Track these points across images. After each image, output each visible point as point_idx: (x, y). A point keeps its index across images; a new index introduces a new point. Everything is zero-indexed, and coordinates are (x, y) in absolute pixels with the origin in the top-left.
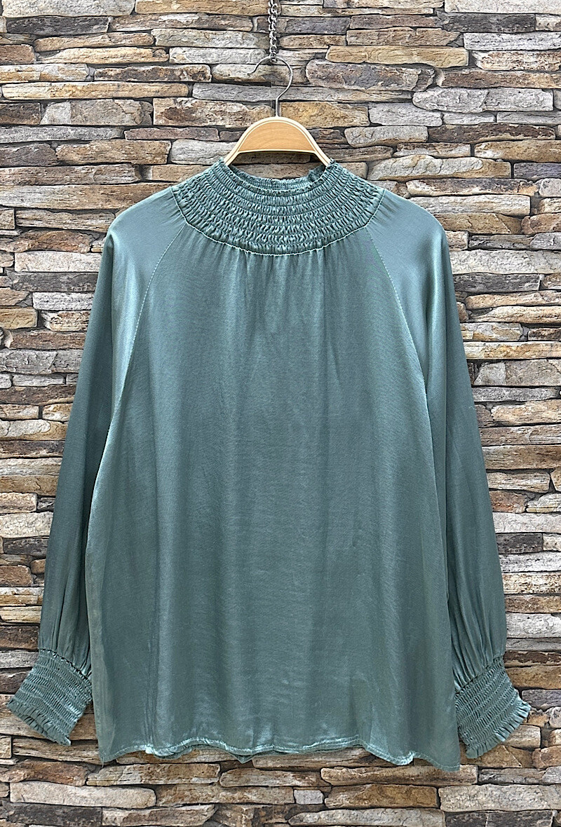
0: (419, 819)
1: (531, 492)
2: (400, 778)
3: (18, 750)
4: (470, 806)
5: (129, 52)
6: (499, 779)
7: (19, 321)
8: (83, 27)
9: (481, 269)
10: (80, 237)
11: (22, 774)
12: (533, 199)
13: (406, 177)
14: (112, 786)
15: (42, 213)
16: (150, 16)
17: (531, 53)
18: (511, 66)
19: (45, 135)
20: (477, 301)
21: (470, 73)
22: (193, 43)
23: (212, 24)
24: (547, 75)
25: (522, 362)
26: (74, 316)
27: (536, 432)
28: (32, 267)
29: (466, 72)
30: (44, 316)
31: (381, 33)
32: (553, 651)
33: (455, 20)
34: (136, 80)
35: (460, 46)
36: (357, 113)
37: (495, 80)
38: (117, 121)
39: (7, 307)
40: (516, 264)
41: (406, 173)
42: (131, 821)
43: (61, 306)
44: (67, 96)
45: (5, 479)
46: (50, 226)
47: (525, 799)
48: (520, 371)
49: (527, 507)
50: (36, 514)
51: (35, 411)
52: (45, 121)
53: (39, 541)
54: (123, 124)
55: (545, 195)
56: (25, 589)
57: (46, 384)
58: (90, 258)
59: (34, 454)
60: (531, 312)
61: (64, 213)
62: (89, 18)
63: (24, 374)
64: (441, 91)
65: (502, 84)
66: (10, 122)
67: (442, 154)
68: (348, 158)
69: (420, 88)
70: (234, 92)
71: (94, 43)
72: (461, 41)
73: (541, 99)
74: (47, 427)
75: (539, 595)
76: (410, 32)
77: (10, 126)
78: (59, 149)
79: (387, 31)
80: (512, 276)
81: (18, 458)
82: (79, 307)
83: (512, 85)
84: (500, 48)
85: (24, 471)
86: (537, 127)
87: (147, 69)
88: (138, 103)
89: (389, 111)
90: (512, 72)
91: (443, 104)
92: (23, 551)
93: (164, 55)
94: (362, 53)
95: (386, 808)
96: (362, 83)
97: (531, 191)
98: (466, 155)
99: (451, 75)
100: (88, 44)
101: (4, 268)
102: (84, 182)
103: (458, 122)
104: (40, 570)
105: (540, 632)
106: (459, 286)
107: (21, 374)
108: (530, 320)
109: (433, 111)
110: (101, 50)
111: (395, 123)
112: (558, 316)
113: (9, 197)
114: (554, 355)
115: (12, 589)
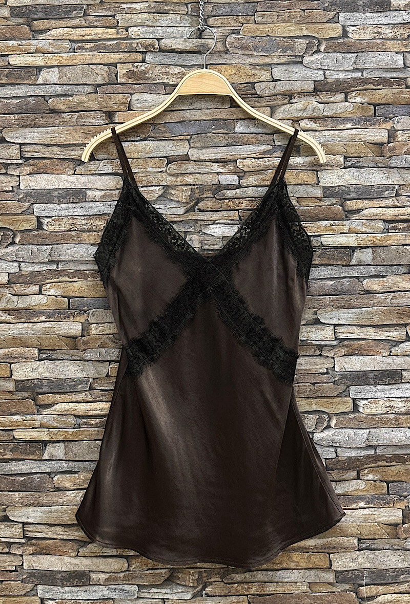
0: (316, 577)
1: (393, 341)
2: (303, 548)
3: (28, 533)
4: (353, 566)
5: (99, 32)
6: (373, 546)
7: (24, 225)
8: (65, 13)
9: (353, 182)
10: (66, 163)
11: (31, 549)
12: (390, 132)
13: (299, 117)
14: (96, 557)
15: (39, 147)
16: (114, 5)
17: (387, 26)
18: (373, 35)
19: (40, 91)
20: (352, 205)
21: (344, 42)
22: (144, 23)
23: (158, 9)
24: (399, 42)
25: (385, 248)
26: (64, 220)
27: (394, 298)
28: (33, 185)
29: (341, 41)
30: (42, 221)
31: (280, 14)
33: (332, 3)
34: (105, 51)
35: (336, 23)
36: (263, 72)
37: (362, 47)
38: (91, 81)
39: (15, 214)
40: (378, 177)
41: (299, 115)
42: (110, 581)
43: (54, 213)
44: (55, 63)
45: (14, 338)
46: (45, 156)
47: (392, 560)
48: (383, 254)
49: (391, 352)
50: (38, 362)
51: (36, 288)
52: (40, 81)
53: (41, 382)
54: (96, 83)
55: (398, 129)
56: (31, 416)
57: (44, 269)
58: (74, 178)
59: (35, 320)
60: (390, 212)
61: (55, 147)
62: (70, 6)
63: (28, 262)
64: (323, 55)
65: (367, 49)
66: (15, 82)
67: (324, 100)
68: (258, 104)
69: (308, 53)
70: (175, 58)
71: (74, 24)
72: (337, 18)
73: (395, 60)
74: (45, 300)
75: (400, 414)
76: (301, 13)
77: (14, 84)
78: (50, 101)
79: (284, 13)
80: (376, 187)
81: (24, 323)
82: (67, 214)
83: (374, 50)
84: (365, 23)
85: (29, 332)
86: (392, 80)
87: (113, 43)
88: (106, 67)
89: (286, 70)
90: (374, 41)
91: (325, 64)
92: (29, 389)
93: (125, 33)
94: (267, 28)
95: (293, 569)
96: (267, 50)
97: (388, 126)
98: (341, 100)
99: (331, 43)
100: (69, 25)
101: (12, 187)
102: (69, 125)
103: (336, 77)
104: (42, 403)
105: (401, 440)
106: (338, 194)
107: (26, 262)
108: (389, 218)
109: (318, 69)
110: (79, 29)
111: (290, 79)
112: (409, 214)
113: (15, 136)
114: (408, 243)
115: (22, 417)
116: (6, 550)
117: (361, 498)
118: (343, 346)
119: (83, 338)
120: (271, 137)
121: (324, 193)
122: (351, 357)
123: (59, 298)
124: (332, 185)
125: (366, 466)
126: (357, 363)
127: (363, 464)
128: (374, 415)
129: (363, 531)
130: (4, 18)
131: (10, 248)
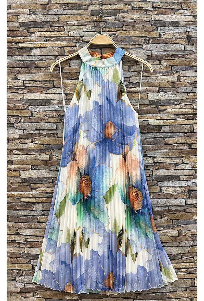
1: (177, 164)
3: (27, 239)
5: (57, 33)
6: (166, 245)
7: (25, 114)
8: (43, 25)
9: (162, 98)
10: (43, 89)
11: (28, 246)
12: (178, 77)
13: (140, 71)
15: (32, 82)
16: (63, 22)
17: (178, 33)
18: (172, 37)
19: (32, 58)
20: (161, 108)
21: (160, 39)
22: (76, 30)
23: (82, 24)
24: (182, 40)
25: (175, 126)
26: (42, 113)
27: (178, 146)
28: (29, 98)
29: (158, 39)
30: (33, 113)
31: (133, 27)
32: (182, 209)
33: (155, 23)
34: (59, 41)
35: (156, 31)
37: (167, 41)
38: (54, 54)
39: (21, 110)
40: (172, 96)
43: (38, 110)
44: (38, 46)
45: (21, 161)
46: (34, 86)
47: (174, 251)
48: (174, 128)
49: (176, 168)
50: (31, 171)
51: (30, 140)
52: (32, 54)
53: (32, 179)
54: (56, 55)
55: (182, 76)
56: (28, 193)
57: (34, 133)
58: (46, 95)
59: (30, 153)
60: (177, 111)
61: (38, 82)
62: (45, 22)
64: (151, 44)
65: (169, 42)
67: (152, 64)
68: (123, 65)
69: (145, 44)
71: (46, 30)
72: (157, 29)
73: (181, 47)
74: (34, 145)
75: (179, 193)
76: (142, 27)
77: (21, 55)
79: (135, 26)
80: (172, 100)
81: (25, 155)
82: (43, 110)
83: (172, 43)
84: (168, 31)
85: (27, 158)
86: (179, 56)
87: (63, 38)
88: (60, 48)
89: (135, 51)
90: (172, 39)
91: (151, 48)
92: (27, 182)
93: (68, 34)
94: (127, 33)
96: (127, 42)
97: (177, 75)
98: (158, 64)
99: (154, 40)
100: (44, 30)
101: (20, 98)
102: (44, 72)
103: (155, 54)
104: (33, 187)
105: (179, 204)
106: (156, 103)
107: (26, 130)
108: (177, 113)
109: (149, 51)
110: (48, 32)
111: (137, 54)
112: (185, 112)
113: (22, 77)
114: (184, 123)
115: (24, 193)
116: (18, 246)
117: (162, 226)
118: (156, 165)
119: (50, 161)
120: (129, 79)
121: (150, 102)
122: (159, 170)
124: (153, 99)
125: (164, 214)
126: (162, 173)
127: (163, 213)
128: (168, 193)
129: (163, 239)
130: (17, 27)
131: (19, 124)
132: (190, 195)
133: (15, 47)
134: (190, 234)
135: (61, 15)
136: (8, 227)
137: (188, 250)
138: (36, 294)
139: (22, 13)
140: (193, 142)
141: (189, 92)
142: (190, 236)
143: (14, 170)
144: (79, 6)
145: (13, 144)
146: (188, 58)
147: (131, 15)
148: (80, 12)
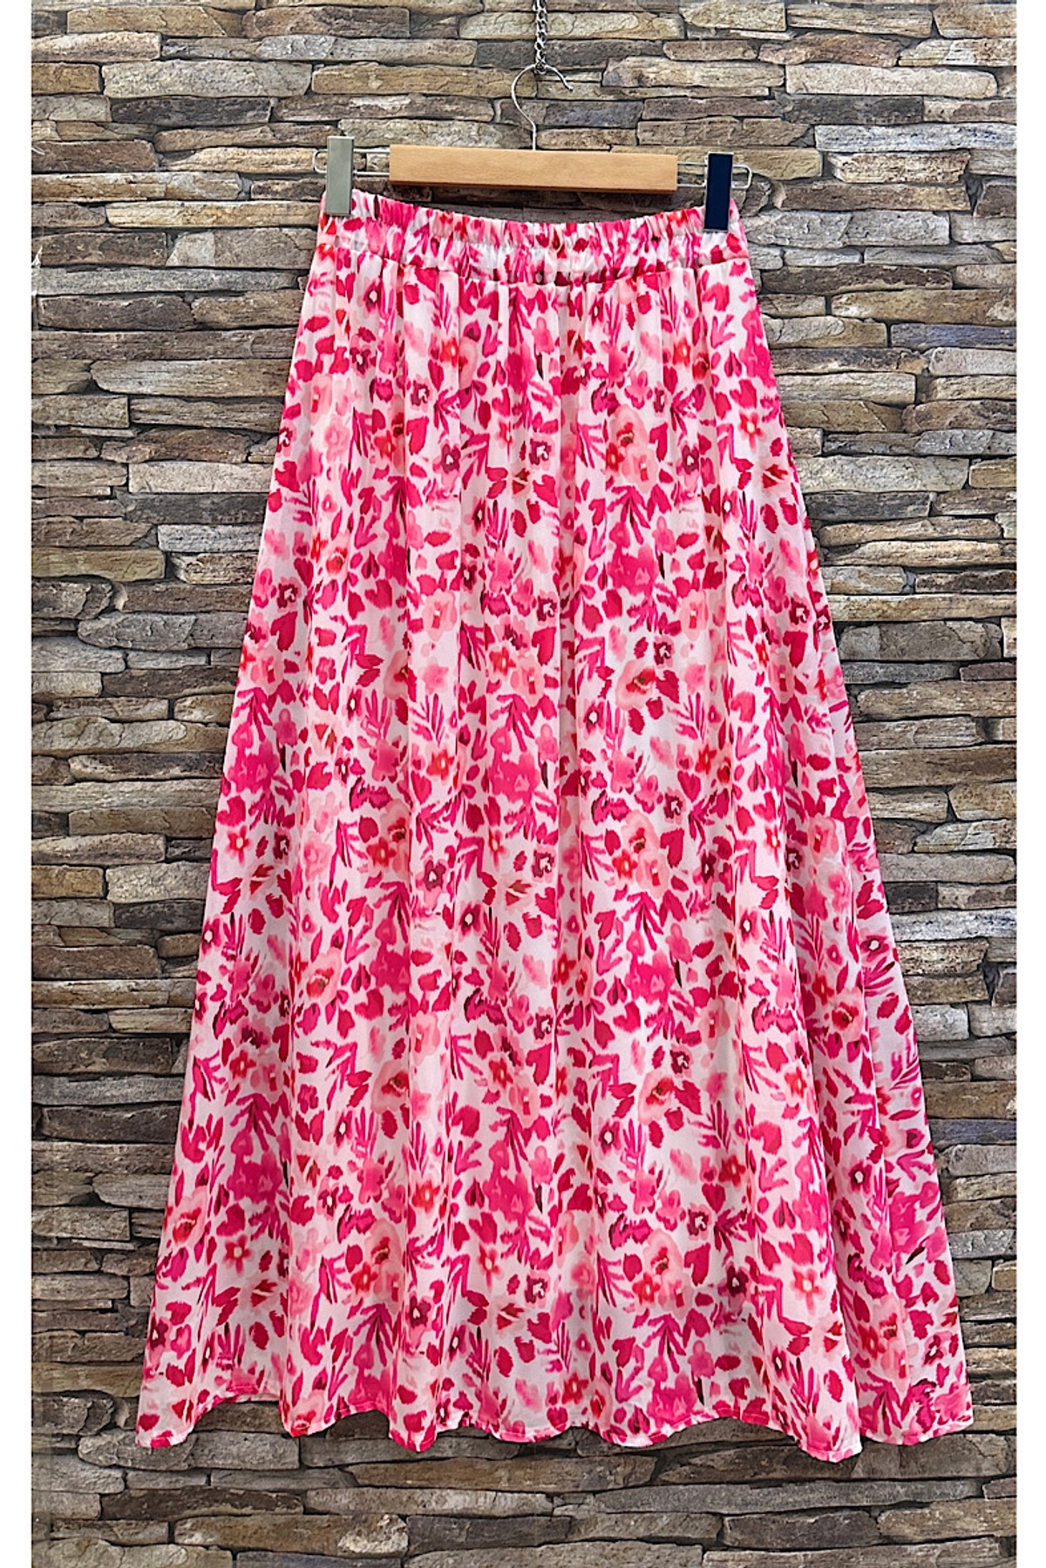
1: (922, 822)
3: (138, 1229)
5: (304, 157)
7: (137, 570)
8: (230, 114)
9: (843, 485)
10: (230, 439)
12: (921, 379)
15: (172, 403)
16: (335, 99)
17: (917, 156)
18: (886, 175)
19: (174, 283)
20: (835, 533)
21: (825, 188)
22: (402, 140)
23: (431, 110)
24: (941, 189)
25: (906, 626)
26: (223, 561)
27: (922, 730)
28: (157, 485)
29: (818, 185)
30: (177, 561)
31: (689, 126)
32: (954, 1061)
33: (802, 105)
35: (809, 146)
37: (863, 198)
38: (287, 263)
39: (117, 547)
40: (894, 476)
43: (202, 546)
44: (208, 222)
45: (113, 814)
46: (184, 423)
48: (902, 638)
49: (916, 844)
50: (165, 865)
51: (162, 706)
52: (174, 260)
53: (171, 907)
54: (296, 267)
55: (939, 373)
56: (149, 981)
57: (180, 665)
58: (246, 471)
59: (160, 774)
60: (918, 550)
61: (205, 403)
62: (240, 100)
63: (145, 651)
64: (782, 215)
65: (874, 205)
66: (119, 262)
67: (782, 311)
69: (749, 210)
71: (250, 140)
72: (812, 138)
73: (932, 227)
74: (181, 732)
75: (930, 977)
76: (734, 126)
77: (116, 266)
79: (699, 122)
80: (889, 496)
81: (134, 780)
82: (230, 547)
83: (888, 206)
84: (869, 148)
85: (145, 800)
86: (926, 270)
90: (889, 187)
91: (784, 235)
92: (144, 923)
97: (918, 366)
98: (818, 312)
99: (797, 191)
100: (239, 141)
101: (112, 488)
102: (237, 356)
103: (807, 262)
104: (172, 953)
105: (934, 1031)
107: (140, 650)
108: (916, 562)
109: (770, 246)
110: (260, 151)
112: (958, 555)
113: (121, 379)
114: (954, 614)
115: (128, 983)
116: (94, 1266)
123: (211, 728)
130: (98, 124)
131: (105, 620)
132: (990, 987)
133: (87, 223)
134: (998, 1192)
135: (326, 63)
136: (39, 1170)
137: (984, 1280)
138: (188, 1526)
139: (125, 53)
140: (998, 707)
141: (977, 456)
142: (997, 1202)
143: (76, 862)
144: (418, 22)
145: (70, 727)
146: (968, 283)
147: (678, 66)
148: (424, 47)
